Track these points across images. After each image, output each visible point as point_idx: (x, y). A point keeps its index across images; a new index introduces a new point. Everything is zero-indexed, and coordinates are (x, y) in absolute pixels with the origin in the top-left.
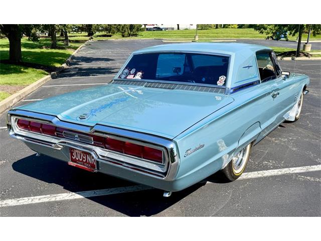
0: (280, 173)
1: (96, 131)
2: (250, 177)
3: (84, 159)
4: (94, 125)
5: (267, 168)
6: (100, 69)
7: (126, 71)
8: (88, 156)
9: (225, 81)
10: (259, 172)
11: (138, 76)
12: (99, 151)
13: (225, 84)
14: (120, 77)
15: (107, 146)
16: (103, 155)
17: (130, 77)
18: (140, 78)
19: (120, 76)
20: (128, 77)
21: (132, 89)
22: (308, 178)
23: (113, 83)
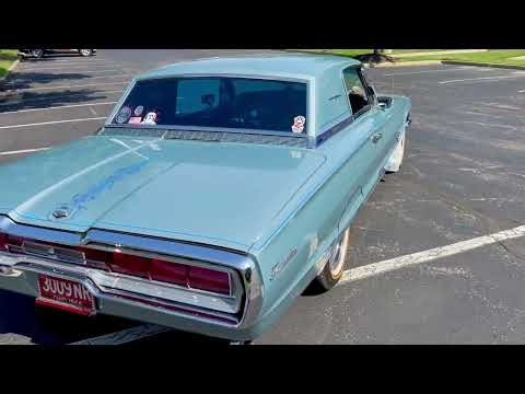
0: (399, 265)
1: (91, 243)
2: (354, 277)
3: (68, 291)
4: (86, 228)
5: (377, 259)
6: (68, 92)
7: (126, 110)
8: (75, 286)
9: (305, 125)
10: (367, 267)
11: (151, 119)
12: (99, 277)
13: (305, 131)
14: (115, 121)
15: (113, 266)
16: (108, 284)
17: (136, 121)
18: (154, 123)
19: (114, 119)
20: (130, 122)
21: (141, 142)
22: (444, 269)
23: (103, 134)
